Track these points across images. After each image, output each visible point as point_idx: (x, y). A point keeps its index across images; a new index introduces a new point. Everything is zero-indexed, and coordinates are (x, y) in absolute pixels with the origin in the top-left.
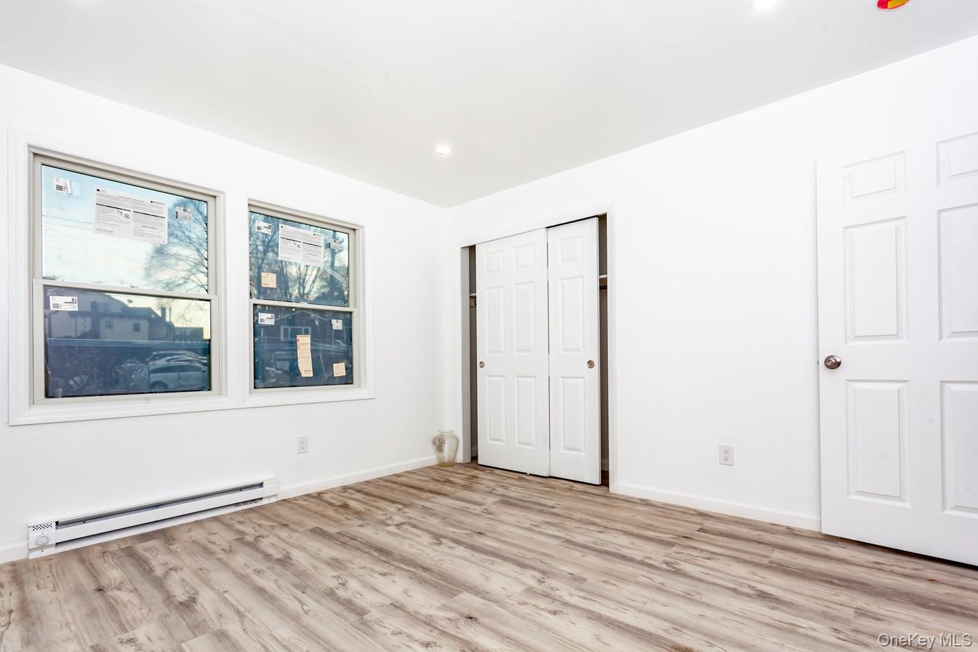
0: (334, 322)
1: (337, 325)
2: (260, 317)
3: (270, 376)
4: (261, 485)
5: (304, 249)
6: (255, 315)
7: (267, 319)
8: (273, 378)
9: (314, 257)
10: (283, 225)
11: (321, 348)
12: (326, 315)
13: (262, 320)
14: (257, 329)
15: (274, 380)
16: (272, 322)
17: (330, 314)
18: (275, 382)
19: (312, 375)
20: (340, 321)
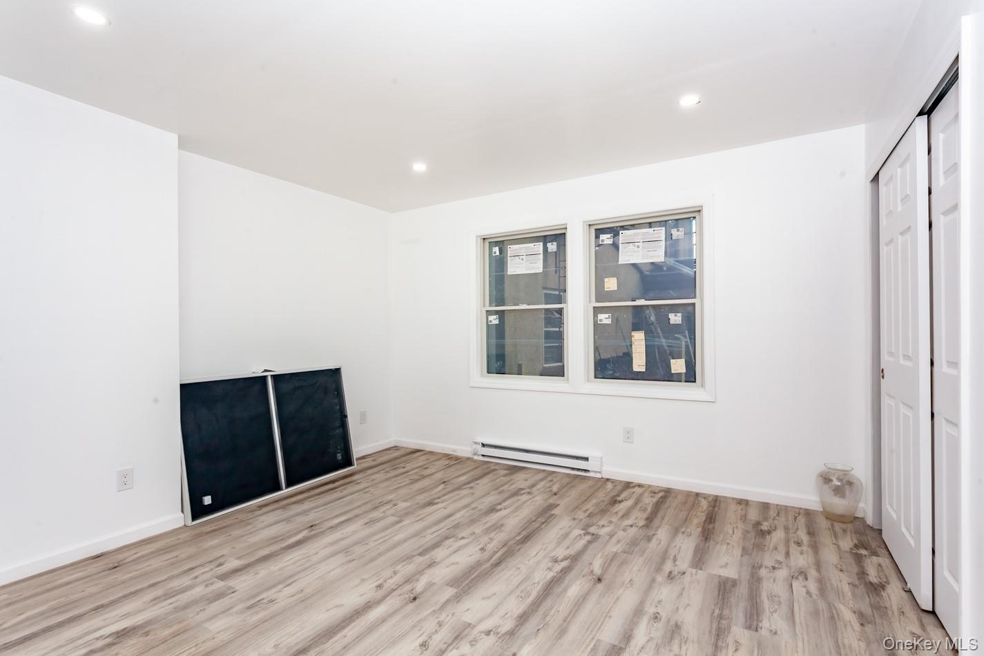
0: (671, 316)
1: (675, 319)
2: (599, 318)
3: (608, 368)
4: (586, 459)
5: (643, 248)
6: (595, 316)
7: (605, 318)
8: (610, 370)
9: (655, 252)
10: (623, 232)
11: (656, 343)
12: (663, 310)
13: (601, 320)
14: (597, 327)
15: (611, 372)
16: (609, 321)
17: (667, 308)
18: (611, 375)
19: (644, 370)
20: (679, 315)
